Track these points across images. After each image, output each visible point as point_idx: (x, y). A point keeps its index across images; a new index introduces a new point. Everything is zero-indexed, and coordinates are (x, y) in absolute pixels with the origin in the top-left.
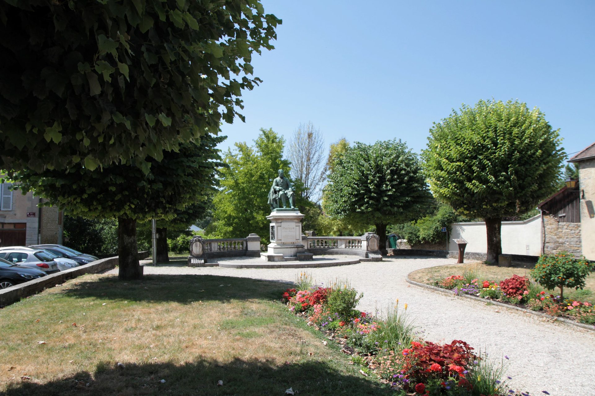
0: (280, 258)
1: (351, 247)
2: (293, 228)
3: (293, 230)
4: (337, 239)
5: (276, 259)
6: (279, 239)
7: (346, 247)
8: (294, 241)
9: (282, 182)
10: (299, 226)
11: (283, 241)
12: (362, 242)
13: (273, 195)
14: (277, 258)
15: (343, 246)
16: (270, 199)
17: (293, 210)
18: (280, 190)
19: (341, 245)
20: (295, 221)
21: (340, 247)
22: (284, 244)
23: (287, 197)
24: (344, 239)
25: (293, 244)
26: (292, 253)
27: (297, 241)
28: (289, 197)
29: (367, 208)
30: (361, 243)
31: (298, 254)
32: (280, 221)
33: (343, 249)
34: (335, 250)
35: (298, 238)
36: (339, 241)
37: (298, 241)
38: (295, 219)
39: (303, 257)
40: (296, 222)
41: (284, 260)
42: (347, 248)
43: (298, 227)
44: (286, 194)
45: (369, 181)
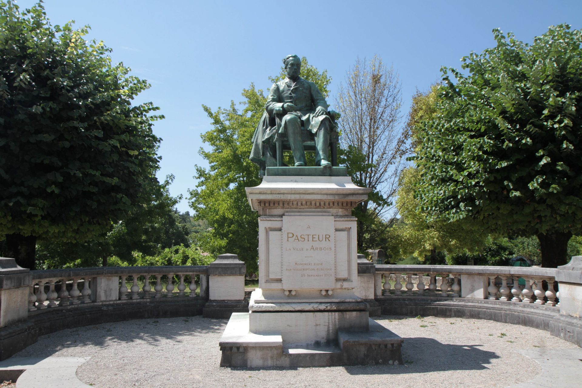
0: (270, 354)
1: (503, 299)
2: (327, 238)
3: (324, 244)
4: (460, 273)
5: (254, 358)
6: (272, 276)
7: (486, 298)
8: (329, 284)
9: (295, 91)
10: (349, 230)
11: (286, 285)
12: (561, 287)
13: (264, 131)
14: (259, 354)
15: (480, 294)
16: (257, 145)
17: (328, 172)
18: (284, 112)
19: (472, 290)
20: (334, 211)
21: (469, 296)
22: (291, 295)
23: (310, 132)
24: (480, 274)
25: (327, 296)
26: (322, 333)
27: (339, 285)
28: (314, 131)
29: (543, 185)
30: (556, 289)
31: (343, 339)
32: (278, 211)
33: (478, 301)
34: (455, 302)
35: (343, 274)
36: (464, 280)
37: (346, 285)
38: (332, 204)
39: (363, 350)
40: (336, 216)
41: (286, 361)
42: (492, 299)
43: (344, 234)
44: (305, 124)
45: (546, 112)
